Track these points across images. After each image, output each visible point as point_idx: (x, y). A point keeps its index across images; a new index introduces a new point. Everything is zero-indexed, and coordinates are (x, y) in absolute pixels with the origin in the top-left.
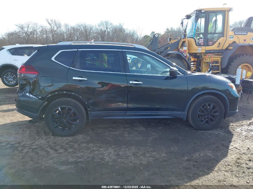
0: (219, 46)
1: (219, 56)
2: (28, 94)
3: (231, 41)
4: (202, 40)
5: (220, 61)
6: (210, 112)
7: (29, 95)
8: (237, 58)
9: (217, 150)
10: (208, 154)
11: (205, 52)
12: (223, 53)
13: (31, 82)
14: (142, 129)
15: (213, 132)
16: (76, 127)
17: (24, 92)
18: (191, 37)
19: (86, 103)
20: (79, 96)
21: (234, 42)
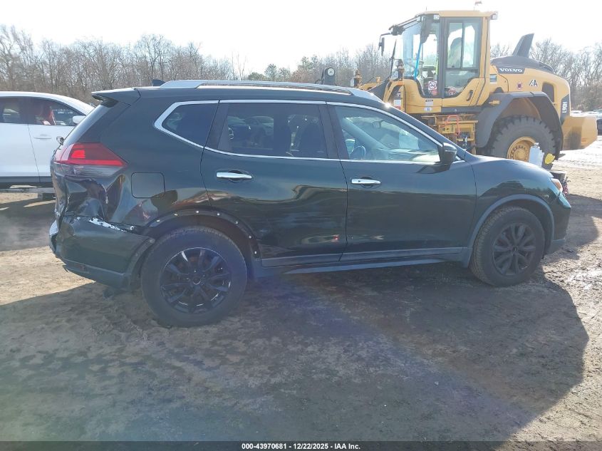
0: (470, 96)
1: (468, 120)
2: (95, 221)
3: (492, 86)
4: (433, 83)
5: (473, 131)
6: (518, 245)
7: (98, 223)
8: (509, 126)
9: (564, 328)
10: (551, 336)
11: (440, 111)
12: (479, 113)
13: (105, 187)
14: (370, 293)
15: (526, 289)
16: (224, 298)
17: (81, 214)
18: (409, 75)
19: (250, 237)
20: (232, 221)
21: (499, 90)
